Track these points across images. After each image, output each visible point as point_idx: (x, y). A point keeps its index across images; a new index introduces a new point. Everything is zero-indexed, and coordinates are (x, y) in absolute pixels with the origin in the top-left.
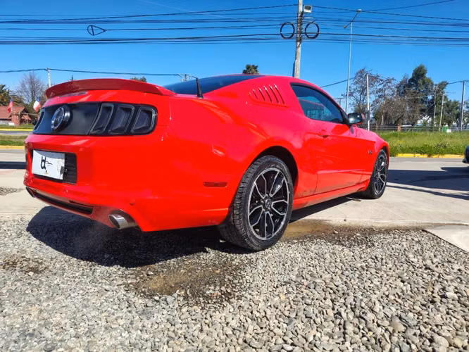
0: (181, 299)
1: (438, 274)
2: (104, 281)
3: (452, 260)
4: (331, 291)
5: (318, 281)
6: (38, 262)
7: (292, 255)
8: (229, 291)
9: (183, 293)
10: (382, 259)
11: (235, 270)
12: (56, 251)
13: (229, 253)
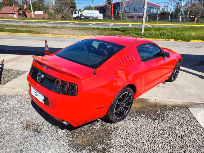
0: (88, 151)
1: (185, 142)
2: (61, 139)
3: (193, 132)
4: (142, 151)
5: (138, 145)
6: (37, 125)
7: (131, 126)
8: (105, 147)
9: (89, 148)
10: (165, 131)
11: (108, 134)
12: (43, 119)
13: (107, 123)
